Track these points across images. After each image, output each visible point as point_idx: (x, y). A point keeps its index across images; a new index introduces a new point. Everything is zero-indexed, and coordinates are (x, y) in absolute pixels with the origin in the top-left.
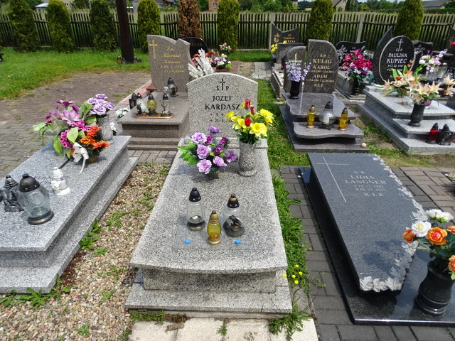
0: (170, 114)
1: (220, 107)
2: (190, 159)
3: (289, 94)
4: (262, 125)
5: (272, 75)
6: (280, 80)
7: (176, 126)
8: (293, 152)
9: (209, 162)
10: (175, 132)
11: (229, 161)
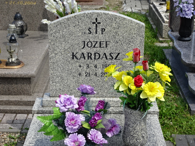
0: (19, 63)
1: (93, 57)
2: (54, 133)
3: (177, 34)
4: (157, 85)
5: (150, 8)
6: (163, 15)
7: (27, 80)
8: (189, 115)
9: (81, 138)
10: (26, 87)
11: (109, 135)
